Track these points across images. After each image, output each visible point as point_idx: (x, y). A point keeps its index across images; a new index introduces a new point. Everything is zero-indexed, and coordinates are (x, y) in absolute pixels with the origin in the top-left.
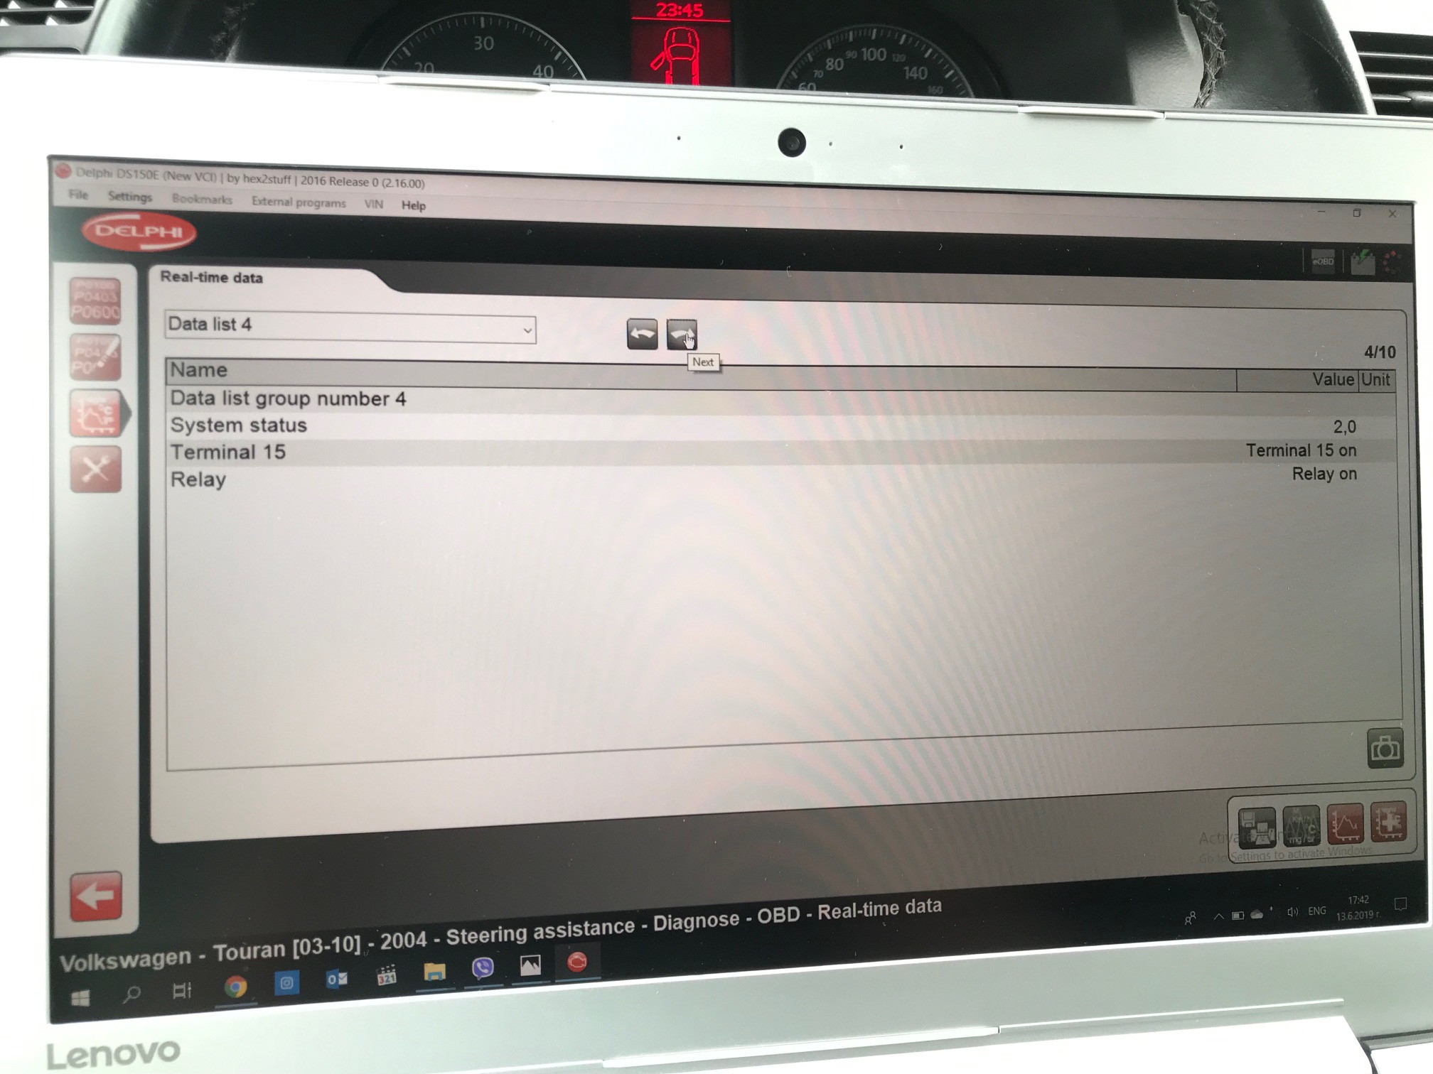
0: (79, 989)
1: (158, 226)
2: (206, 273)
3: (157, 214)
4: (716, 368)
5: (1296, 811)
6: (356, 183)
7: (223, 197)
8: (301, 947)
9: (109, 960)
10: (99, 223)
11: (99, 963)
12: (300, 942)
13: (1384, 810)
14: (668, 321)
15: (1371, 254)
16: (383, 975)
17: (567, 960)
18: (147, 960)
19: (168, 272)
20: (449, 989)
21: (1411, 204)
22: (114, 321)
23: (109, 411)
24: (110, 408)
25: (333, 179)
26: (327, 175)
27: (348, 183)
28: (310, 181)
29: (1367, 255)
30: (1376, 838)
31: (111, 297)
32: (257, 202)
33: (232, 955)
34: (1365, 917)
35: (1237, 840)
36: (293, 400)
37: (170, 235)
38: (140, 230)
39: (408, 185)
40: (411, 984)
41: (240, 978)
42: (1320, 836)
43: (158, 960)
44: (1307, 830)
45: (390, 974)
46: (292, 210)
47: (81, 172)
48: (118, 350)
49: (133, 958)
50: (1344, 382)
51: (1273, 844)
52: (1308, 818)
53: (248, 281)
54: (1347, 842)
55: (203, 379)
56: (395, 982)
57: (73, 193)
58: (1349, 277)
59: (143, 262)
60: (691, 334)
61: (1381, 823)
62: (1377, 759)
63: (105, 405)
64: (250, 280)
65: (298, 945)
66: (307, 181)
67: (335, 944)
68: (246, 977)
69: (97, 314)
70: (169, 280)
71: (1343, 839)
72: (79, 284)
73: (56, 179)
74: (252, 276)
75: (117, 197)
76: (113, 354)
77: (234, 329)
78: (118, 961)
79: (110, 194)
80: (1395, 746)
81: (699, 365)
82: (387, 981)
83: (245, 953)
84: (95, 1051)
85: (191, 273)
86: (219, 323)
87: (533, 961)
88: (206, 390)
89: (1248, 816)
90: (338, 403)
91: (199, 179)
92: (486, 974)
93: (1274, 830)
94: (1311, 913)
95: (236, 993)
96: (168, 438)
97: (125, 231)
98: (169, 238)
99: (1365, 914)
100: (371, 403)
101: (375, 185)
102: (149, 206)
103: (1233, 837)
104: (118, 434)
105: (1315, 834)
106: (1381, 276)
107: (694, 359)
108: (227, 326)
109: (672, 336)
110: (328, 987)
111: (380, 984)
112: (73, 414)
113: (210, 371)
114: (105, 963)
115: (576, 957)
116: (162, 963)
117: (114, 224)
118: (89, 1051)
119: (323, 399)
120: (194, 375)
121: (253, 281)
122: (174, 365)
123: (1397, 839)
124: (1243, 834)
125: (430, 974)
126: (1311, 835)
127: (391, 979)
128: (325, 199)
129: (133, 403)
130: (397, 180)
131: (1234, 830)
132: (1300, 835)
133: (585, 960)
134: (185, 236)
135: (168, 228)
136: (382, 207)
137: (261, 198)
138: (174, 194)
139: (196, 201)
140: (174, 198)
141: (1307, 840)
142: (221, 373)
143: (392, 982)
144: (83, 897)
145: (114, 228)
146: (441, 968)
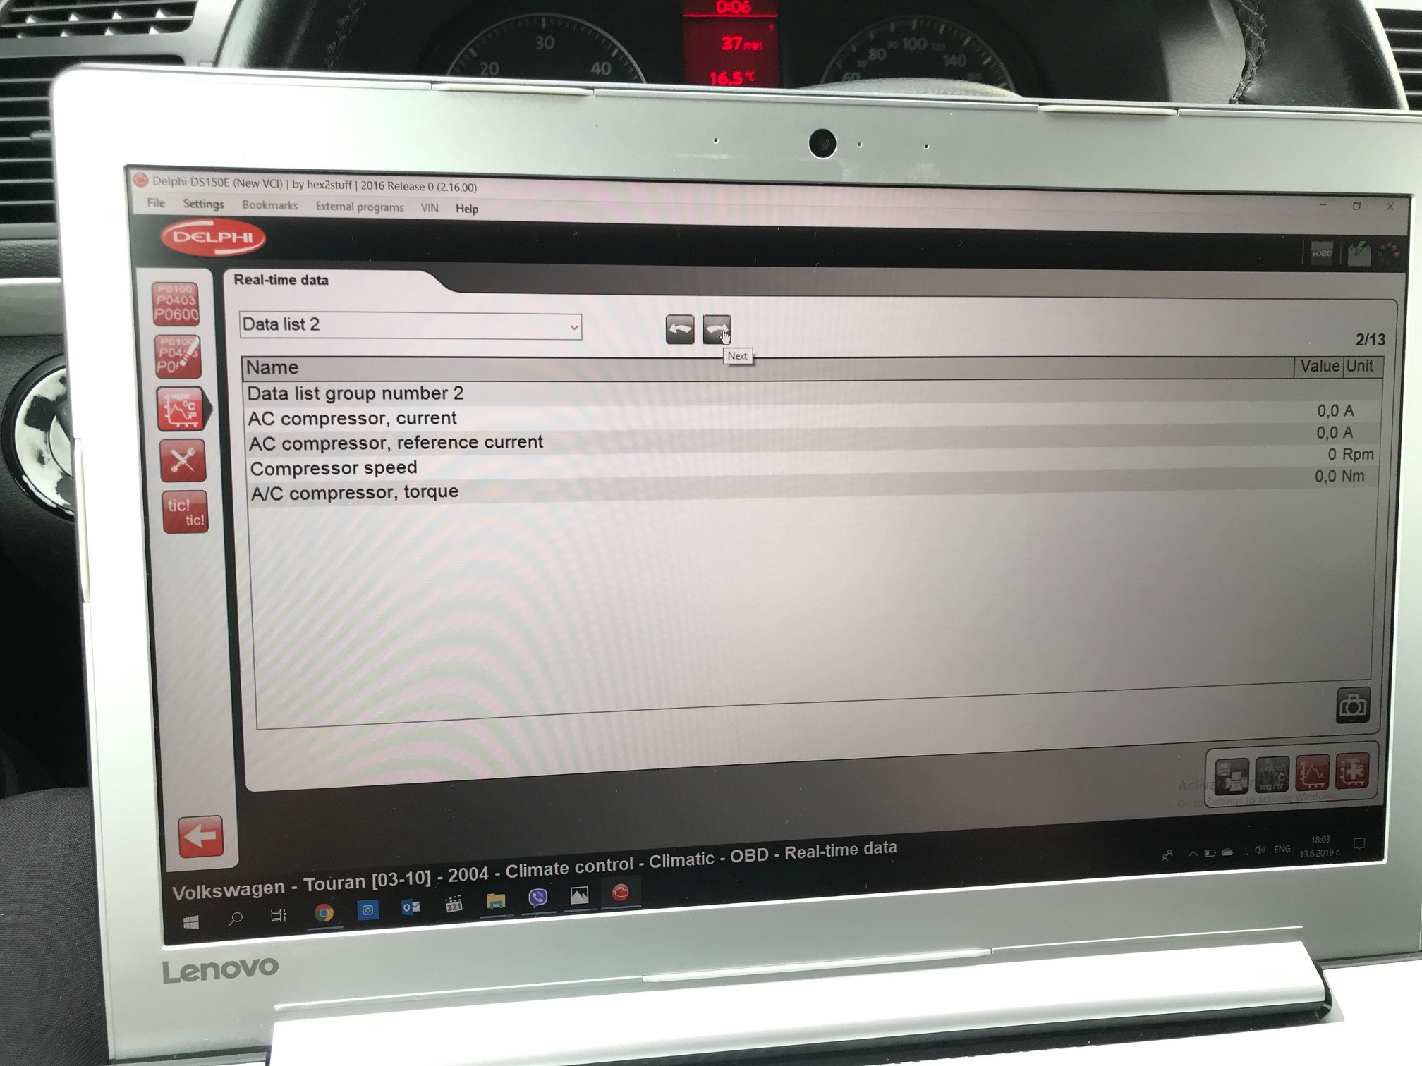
0: (189, 916)
1: (231, 233)
2: (275, 275)
3: (229, 220)
4: (750, 361)
5: (1267, 761)
6: (413, 188)
7: (289, 202)
8: (379, 880)
9: (214, 891)
10: (178, 230)
11: (206, 893)
12: (378, 875)
13: (1349, 761)
14: (704, 316)
15: (1368, 245)
16: (451, 904)
17: (611, 891)
18: (247, 890)
19: (241, 275)
20: (509, 915)
22: (194, 323)
23: (192, 406)
24: (193, 404)
25: (391, 184)
26: (385, 179)
27: (404, 187)
28: (370, 187)
29: (1364, 246)
30: (1340, 785)
31: (190, 300)
32: (321, 207)
33: (320, 886)
34: (1326, 854)
35: (1214, 787)
36: (359, 396)
37: (242, 240)
38: (214, 236)
39: (461, 188)
40: (475, 911)
41: (329, 906)
42: (1289, 783)
43: (257, 890)
44: (1277, 777)
45: (457, 903)
46: (354, 216)
47: (157, 180)
48: (199, 350)
49: (235, 889)
50: (1330, 368)
51: (1245, 791)
52: (1279, 768)
53: (315, 283)
54: (1313, 789)
55: (276, 376)
56: (462, 910)
57: (151, 201)
58: (1344, 268)
59: (218, 266)
60: (727, 330)
61: (1346, 771)
62: (1344, 715)
63: (189, 401)
64: (317, 281)
65: (377, 878)
66: (367, 185)
67: (408, 877)
68: (332, 906)
69: (178, 316)
70: (242, 283)
71: (1310, 786)
72: (160, 288)
73: (133, 187)
74: (319, 278)
75: (191, 205)
76: (194, 354)
77: (304, 329)
78: (223, 891)
79: (185, 202)
81: (734, 358)
82: (454, 909)
83: (331, 886)
84: (204, 967)
85: (262, 276)
86: (289, 322)
87: (582, 892)
88: (279, 387)
89: (1225, 766)
90: (401, 397)
91: (266, 186)
92: (540, 903)
93: (1246, 781)
94: (1277, 852)
95: (325, 919)
96: (246, 431)
97: (201, 237)
98: (240, 244)
99: (1326, 852)
100: (431, 397)
101: (431, 189)
102: (221, 213)
103: (1210, 785)
104: (201, 428)
105: (1284, 782)
106: (1375, 267)
107: (729, 353)
108: (297, 326)
109: (707, 331)
110: (403, 913)
111: (448, 912)
112: (160, 410)
113: (283, 367)
114: (211, 892)
115: (620, 888)
116: (260, 892)
117: (190, 230)
118: (199, 967)
119: (387, 393)
120: (269, 372)
121: (319, 284)
122: (249, 362)
123: (1359, 786)
124: (1219, 782)
125: (492, 903)
126: (1281, 783)
127: (457, 907)
128: (384, 203)
129: (214, 400)
130: (451, 185)
131: (1211, 778)
132: (1270, 782)
133: (628, 890)
134: (255, 241)
135: (240, 234)
136: (437, 211)
137: (324, 203)
138: (244, 201)
139: (264, 206)
140: (244, 204)
141: (1276, 787)
142: (293, 370)
143: (459, 910)
144: (189, 837)
145: (190, 234)
146: (502, 898)
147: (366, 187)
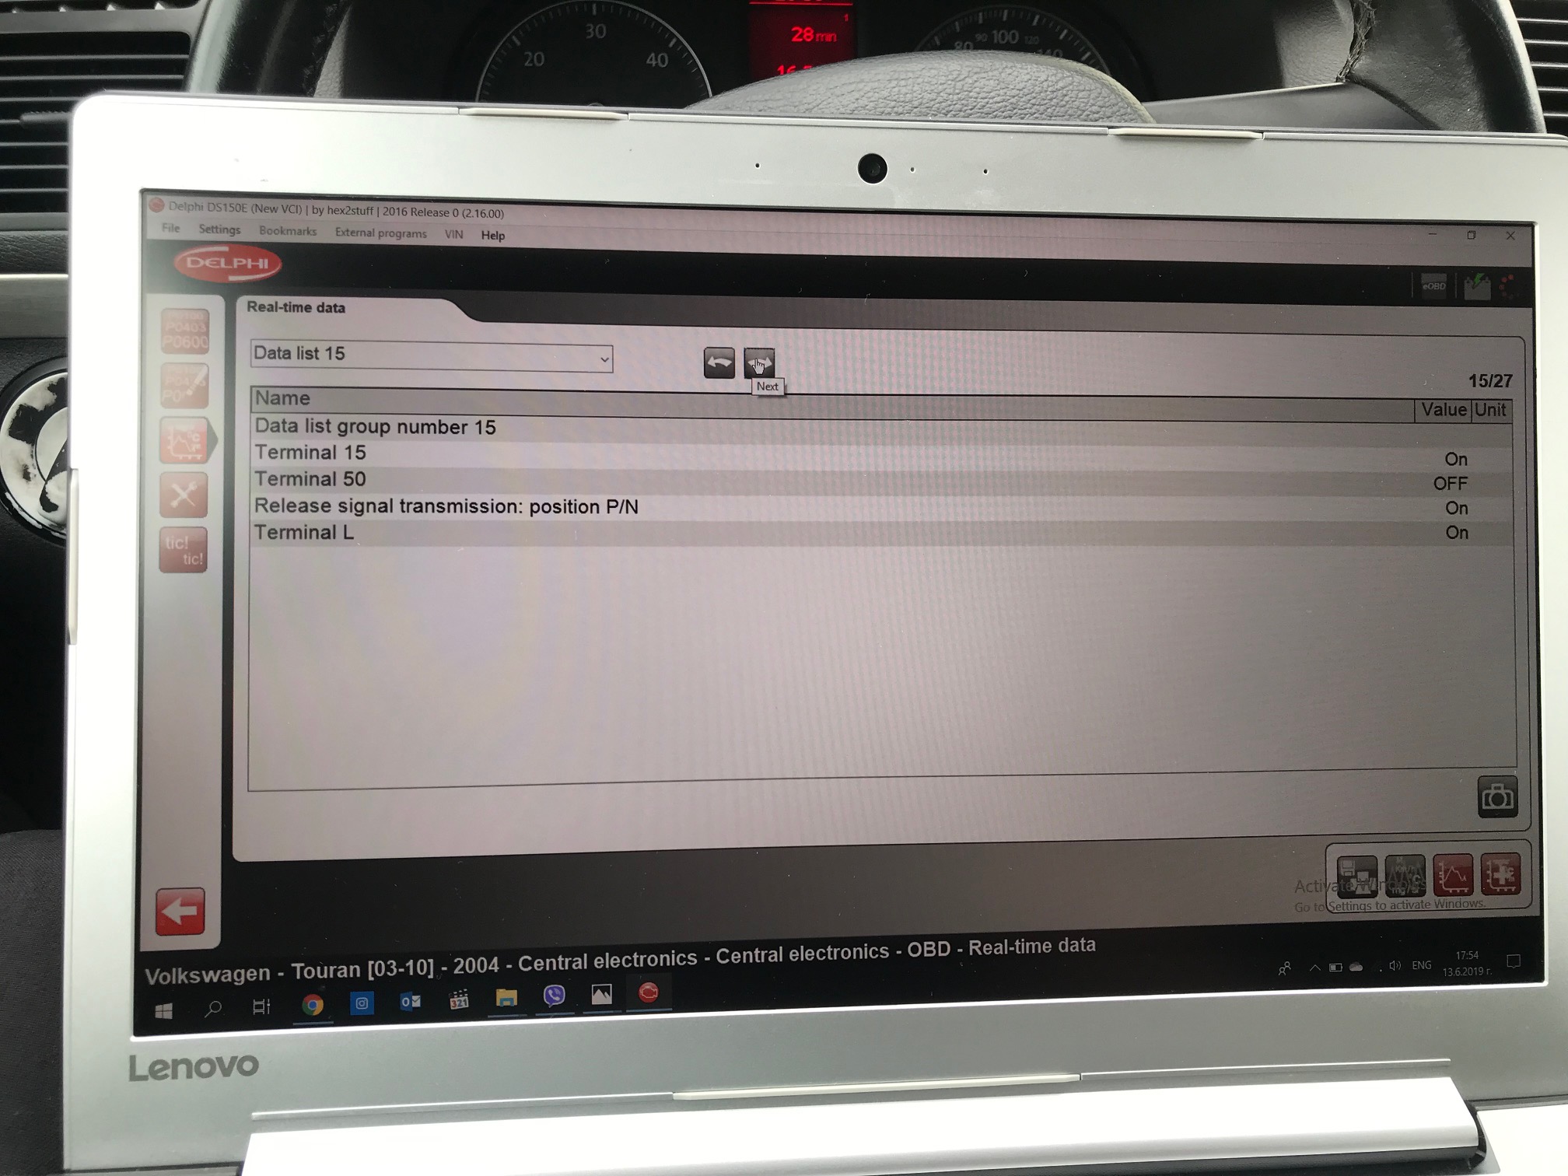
0: (162, 1003)
1: (246, 259)
2: (290, 303)
3: (245, 246)
5: (1399, 860)
6: (437, 214)
7: (308, 229)
8: (376, 968)
9: (192, 975)
10: (191, 255)
11: (182, 977)
12: (375, 963)
13: (1497, 862)
14: (745, 349)
15: (1487, 278)
16: (456, 999)
17: (638, 991)
18: (228, 976)
19: (254, 302)
20: (521, 1015)
21: (1531, 225)
22: (204, 351)
23: (196, 438)
24: (198, 435)
25: (414, 210)
26: (409, 205)
27: (428, 213)
28: (392, 212)
29: (1482, 279)
31: (200, 327)
32: (341, 233)
33: (309, 973)
34: (1474, 973)
35: (1336, 888)
36: (373, 429)
37: (257, 266)
38: (229, 262)
39: (487, 215)
40: (483, 1008)
41: (319, 997)
42: (1424, 887)
43: (239, 975)
44: (1411, 880)
45: (462, 999)
46: (373, 241)
47: (173, 205)
48: (207, 378)
49: (215, 973)
50: (1456, 412)
51: (1374, 894)
52: (1412, 868)
53: (331, 311)
54: (1454, 894)
55: (287, 407)
56: (467, 1006)
57: (167, 226)
58: (1461, 302)
59: (231, 293)
60: (768, 362)
61: (1493, 875)
62: (1488, 808)
63: (192, 432)
64: (333, 309)
65: (373, 966)
66: (390, 212)
67: (409, 967)
68: (323, 995)
69: (186, 343)
70: (255, 310)
71: (1451, 890)
72: (171, 315)
73: (149, 212)
74: (335, 306)
75: (207, 230)
76: (201, 382)
77: (317, 358)
78: (201, 976)
79: (201, 227)
80: (1508, 795)
82: (460, 1005)
83: (322, 974)
84: (176, 1063)
85: (276, 303)
86: (302, 351)
87: (605, 990)
88: (289, 418)
89: (1347, 864)
90: (417, 431)
91: (285, 212)
92: (557, 1002)
93: (1375, 879)
94: (1415, 967)
95: (314, 1011)
96: (252, 465)
97: (214, 263)
98: (255, 270)
99: (1474, 971)
100: (449, 431)
101: (456, 215)
102: (237, 238)
103: (1332, 886)
104: (205, 460)
105: (1420, 885)
106: (1496, 301)
108: (311, 355)
109: (749, 364)
110: (402, 1009)
111: (452, 1008)
112: (163, 442)
113: (293, 399)
114: (188, 977)
115: (648, 987)
116: (243, 979)
117: (204, 256)
118: (170, 1063)
119: (403, 427)
120: (279, 403)
121: (335, 311)
122: (258, 392)
123: (1509, 893)
124: (1342, 883)
125: (502, 1000)
126: (1416, 886)
127: (463, 1003)
128: (406, 230)
129: (220, 431)
130: (477, 211)
131: (1332, 878)
132: (1403, 885)
133: (656, 990)
134: (271, 266)
135: (255, 260)
136: (461, 237)
137: (344, 229)
138: (261, 227)
139: (282, 232)
140: (261, 230)
141: (1411, 891)
142: (304, 401)
143: (464, 1006)
144: (168, 912)
145: (204, 259)
146: (513, 994)
147: (388, 213)
